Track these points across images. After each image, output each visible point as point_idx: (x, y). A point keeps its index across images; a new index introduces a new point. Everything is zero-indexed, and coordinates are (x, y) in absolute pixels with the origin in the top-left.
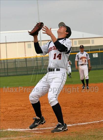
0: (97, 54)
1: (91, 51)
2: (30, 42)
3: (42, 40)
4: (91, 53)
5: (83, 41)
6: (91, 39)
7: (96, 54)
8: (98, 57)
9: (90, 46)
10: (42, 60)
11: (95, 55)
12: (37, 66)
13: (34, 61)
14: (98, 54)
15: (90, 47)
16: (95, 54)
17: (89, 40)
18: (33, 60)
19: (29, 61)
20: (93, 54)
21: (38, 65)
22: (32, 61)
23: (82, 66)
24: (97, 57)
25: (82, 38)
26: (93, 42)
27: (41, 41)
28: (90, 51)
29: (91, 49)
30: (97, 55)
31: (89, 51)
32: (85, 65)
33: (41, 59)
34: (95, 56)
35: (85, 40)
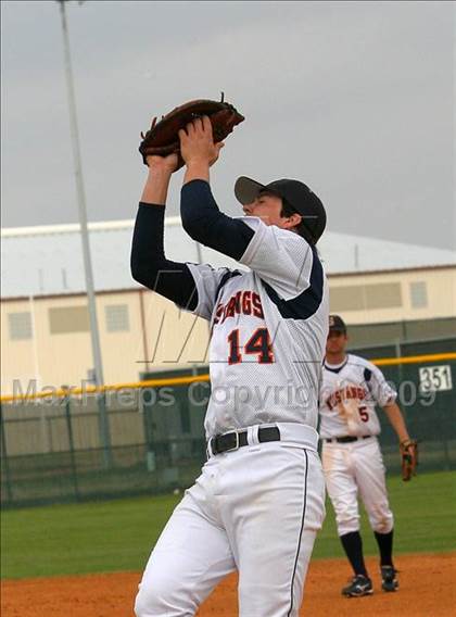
0: (445, 372)
1: (407, 350)
2: (24, 299)
3: (98, 287)
4: (406, 366)
5: (358, 289)
6: (405, 281)
7: (439, 374)
8: (450, 387)
9: (404, 324)
10: (99, 415)
11: (435, 380)
12: (72, 451)
13: (49, 419)
14: (452, 370)
15: (401, 328)
16: (431, 370)
17: (397, 286)
18: (43, 415)
19: (17, 421)
20: (422, 370)
21: (77, 446)
22: (37, 419)
23: (349, 446)
24: (444, 387)
25: (352, 269)
26: (420, 298)
27: (91, 294)
28: (404, 354)
29: (410, 340)
30: (443, 378)
31: (398, 350)
32: (365, 437)
33: (95, 408)
34: (435, 382)
35: (367, 287)
